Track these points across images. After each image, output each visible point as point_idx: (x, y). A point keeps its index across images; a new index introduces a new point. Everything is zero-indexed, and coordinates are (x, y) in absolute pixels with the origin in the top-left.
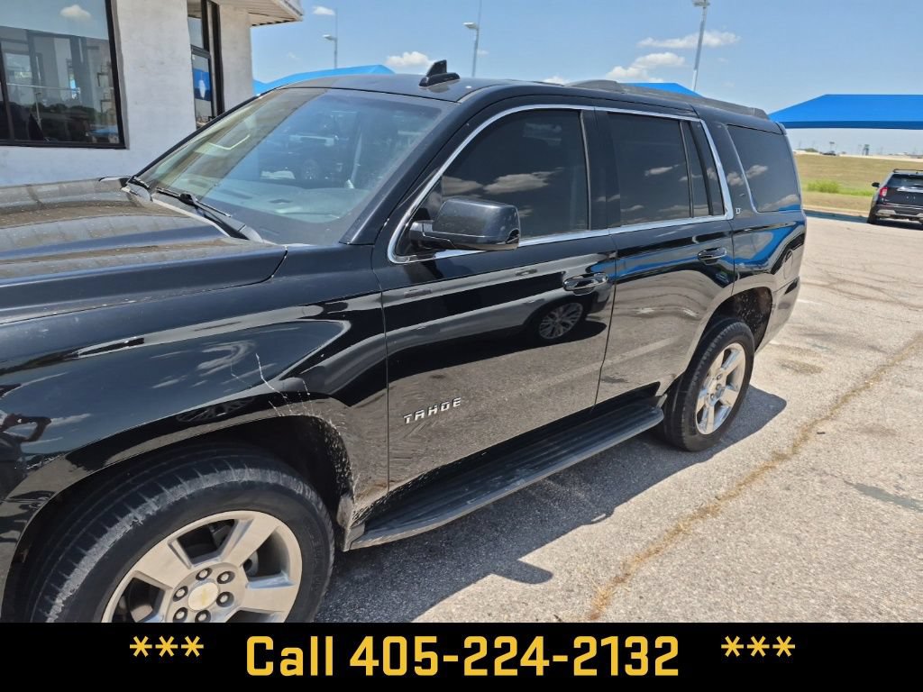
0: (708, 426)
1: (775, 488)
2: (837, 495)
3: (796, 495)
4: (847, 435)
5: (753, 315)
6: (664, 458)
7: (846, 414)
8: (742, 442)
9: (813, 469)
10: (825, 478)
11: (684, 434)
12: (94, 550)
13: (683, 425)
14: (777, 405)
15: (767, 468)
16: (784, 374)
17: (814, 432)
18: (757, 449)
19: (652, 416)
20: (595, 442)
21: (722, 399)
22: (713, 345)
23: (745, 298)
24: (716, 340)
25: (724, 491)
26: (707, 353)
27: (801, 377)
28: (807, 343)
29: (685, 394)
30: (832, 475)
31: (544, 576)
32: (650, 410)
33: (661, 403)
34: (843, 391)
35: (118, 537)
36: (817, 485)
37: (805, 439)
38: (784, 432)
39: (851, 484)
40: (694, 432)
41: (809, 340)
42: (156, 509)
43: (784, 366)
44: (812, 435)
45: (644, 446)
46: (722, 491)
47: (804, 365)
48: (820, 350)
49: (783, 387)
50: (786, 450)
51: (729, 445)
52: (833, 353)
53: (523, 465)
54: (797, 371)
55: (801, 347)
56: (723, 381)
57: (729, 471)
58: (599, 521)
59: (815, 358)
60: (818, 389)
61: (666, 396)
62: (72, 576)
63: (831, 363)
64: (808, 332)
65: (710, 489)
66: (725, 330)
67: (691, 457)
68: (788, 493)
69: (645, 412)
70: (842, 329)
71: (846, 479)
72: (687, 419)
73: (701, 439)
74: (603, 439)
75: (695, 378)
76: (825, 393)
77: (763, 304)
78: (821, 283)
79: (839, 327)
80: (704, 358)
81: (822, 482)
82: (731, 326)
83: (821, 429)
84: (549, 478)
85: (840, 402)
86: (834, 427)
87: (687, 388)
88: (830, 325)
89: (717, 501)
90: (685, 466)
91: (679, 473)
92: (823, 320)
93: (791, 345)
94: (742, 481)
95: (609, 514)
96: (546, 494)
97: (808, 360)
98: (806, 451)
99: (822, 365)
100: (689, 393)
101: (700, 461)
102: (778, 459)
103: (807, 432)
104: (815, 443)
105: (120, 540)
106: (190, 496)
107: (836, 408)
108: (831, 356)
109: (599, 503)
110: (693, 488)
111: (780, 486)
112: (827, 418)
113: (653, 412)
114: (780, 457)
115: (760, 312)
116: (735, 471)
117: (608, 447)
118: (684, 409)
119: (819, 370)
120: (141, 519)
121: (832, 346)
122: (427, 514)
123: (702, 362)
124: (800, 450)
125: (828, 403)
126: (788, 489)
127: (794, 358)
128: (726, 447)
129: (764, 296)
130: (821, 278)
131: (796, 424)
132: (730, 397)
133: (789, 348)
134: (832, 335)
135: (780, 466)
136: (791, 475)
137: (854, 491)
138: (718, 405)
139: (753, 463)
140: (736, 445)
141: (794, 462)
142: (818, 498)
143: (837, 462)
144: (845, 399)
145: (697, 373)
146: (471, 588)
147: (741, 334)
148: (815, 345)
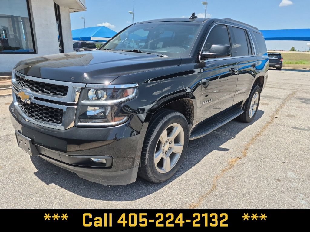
0: (251, 115)
1: (272, 129)
2: (288, 129)
3: (278, 130)
4: (283, 117)
6: (241, 125)
7: (280, 113)
9: (279, 125)
11: (247, 117)
12: (156, 129)
13: (246, 114)
14: (262, 112)
15: (267, 125)
18: (263, 121)
19: (241, 111)
21: (253, 108)
22: (253, 91)
27: (264, 106)
28: (261, 98)
30: (284, 126)
31: (228, 150)
33: (242, 108)
34: (277, 108)
35: (160, 126)
36: (282, 128)
37: (273, 119)
38: (267, 117)
39: (290, 127)
40: (249, 117)
42: (166, 120)
46: (259, 130)
47: (264, 103)
49: (261, 108)
50: (270, 121)
54: (262, 104)
56: (253, 103)
57: (259, 126)
58: (233, 139)
60: (270, 108)
61: (243, 106)
62: (153, 135)
65: (256, 130)
67: (247, 124)
69: (239, 110)
70: (269, 95)
71: (288, 126)
72: (248, 112)
73: (250, 119)
75: (250, 101)
76: (272, 109)
77: (261, 81)
80: (252, 95)
82: (256, 86)
83: (276, 116)
84: (214, 131)
86: (279, 116)
88: (265, 94)
89: (259, 132)
90: (247, 126)
91: (247, 128)
94: (263, 128)
95: (235, 137)
96: (216, 134)
100: (248, 105)
101: (250, 125)
102: (269, 123)
103: (273, 117)
104: (276, 119)
105: (161, 127)
106: (171, 117)
107: (277, 112)
108: (269, 101)
109: (230, 135)
110: (252, 130)
112: (276, 114)
115: (260, 84)
118: (247, 110)
119: (268, 104)
120: (164, 122)
121: (268, 99)
122: (202, 132)
124: (273, 121)
125: (274, 111)
126: (275, 129)
128: (255, 121)
129: (262, 79)
131: (269, 116)
132: (255, 107)
134: (266, 96)
135: (271, 125)
136: (274, 126)
138: (253, 110)
139: (263, 124)
141: (273, 124)
142: (283, 130)
143: (284, 123)
144: (278, 110)
145: (250, 99)
146: (211, 153)
148: (264, 99)
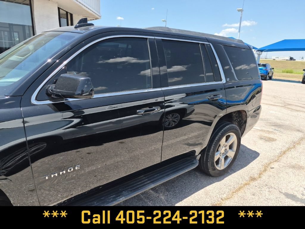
0: (222, 166)
1: (248, 194)
2: (275, 198)
3: (257, 198)
4: (283, 169)
5: (240, 121)
7: (284, 159)
8: (238, 172)
9: (266, 185)
10: (271, 190)
11: (210, 170)
13: (209, 167)
15: (246, 184)
16: (261, 142)
17: (269, 167)
18: (244, 175)
20: (164, 177)
21: (228, 155)
22: (220, 134)
23: (237, 114)
24: (221, 132)
25: (226, 196)
26: (217, 138)
27: (268, 143)
28: (272, 129)
29: (209, 154)
30: (274, 188)
32: (193, 161)
33: (198, 158)
34: (284, 149)
36: (267, 193)
37: (265, 170)
38: (257, 167)
39: (282, 193)
40: (214, 169)
41: (273, 127)
43: (261, 138)
44: (268, 169)
45: (196, 174)
46: (225, 196)
47: (270, 138)
48: (277, 132)
49: (259, 147)
50: (256, 176)
51: (232, 174)
52: (282, 133)
53: (126, 190)
54: (266, 140)
55: (270, 130)
56: (228, 148)
57: (230, 186)
59: (275, 135)
60: (273, 148)
61: (200, 155)
63: (281, 137)
64: (273, 125)
65: (219, 195)
66: (225, 128)
67: (214, 179)
68: (253, 197)
69: (191, 162)
71: (280, 190)
72: (210, 164)
73: (218, 172)
74: (168, 175)
75: (212, 147)
76: (277, 150)
77: (244, 117)
78: (281, 105)
79: (286, 122)
80: (216, 139)
81: (269, 191)
82: (228, 126)
83: (273, 166)
85: (282, 154)
86: (278, 165)
87: (209, 152)
88: (282, 122)
89: (221, 201)
91: (207, 187)
92: (280, 119)
93: (266, 129)
94: (234, 191)
96: (148, 197)
97: (272, 136)
98: (265, 177)
99: (277, 138)
100: (210, 153)
102: (252, 180)
103: (266, 167)
104: (269, 172)
107: (280, 156)
108: (281, 134)
109: (169, 201)
110: (212, 194)
111: (250, 193)
112: (276, 161)
113: (194, 162)
114: (253, 179)
116: (232, 186)
117: (180, 174)
118: (209, 160)
119: (276, 140)
121: (282, 130)
123: (215, 141)
124: (262, 176)
125: (277, 154)
127: (266, 135)
128: (231, 174)
129: (244, 113)
130: (281, 103)
131: (262, 164)
132: (231, 154)
133: (264, 131)
134: (282, 125)
136: (256, 188)
137: (283, 196)
138: (226, 158)
139: (241, 182)
140: (235, 173)
141: (258, 181)
142: (266, 200)
143: (277, 182)
144: (284, 153)
145: (213, 145)
147: (233, 129)
148: (275, 130)
